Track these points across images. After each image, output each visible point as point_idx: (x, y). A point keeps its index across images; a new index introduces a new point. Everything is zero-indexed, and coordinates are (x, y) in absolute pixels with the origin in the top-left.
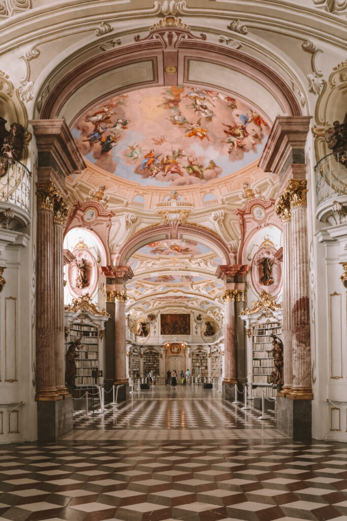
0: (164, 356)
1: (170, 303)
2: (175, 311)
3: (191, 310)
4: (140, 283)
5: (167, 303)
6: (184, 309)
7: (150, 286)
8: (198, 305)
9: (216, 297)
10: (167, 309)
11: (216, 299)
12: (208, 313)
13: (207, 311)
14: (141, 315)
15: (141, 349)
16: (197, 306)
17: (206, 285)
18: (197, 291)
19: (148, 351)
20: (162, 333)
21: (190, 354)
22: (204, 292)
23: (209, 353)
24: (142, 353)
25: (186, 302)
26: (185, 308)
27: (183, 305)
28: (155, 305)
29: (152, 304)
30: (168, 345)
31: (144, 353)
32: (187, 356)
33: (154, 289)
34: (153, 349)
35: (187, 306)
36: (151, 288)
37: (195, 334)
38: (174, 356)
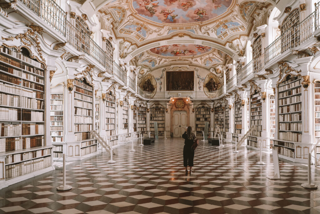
0: (169, 110)
1: (175, 60)
2: (180, 69)
3: (195, 67)
4: (142, 23)
5: (172, 61)
6: (188, 66)
7: (154, 28)
8: (202, 62)
9: (228, 42)
10: (172, 66)
11: (228, 44)
12: (211, 71)
13: (210, 68)
14: (148, 73)
15: (148, 103)
16: (201, 64)
17: (218, 26)
18: (206, 35)
19: (154, 106)
20: (167, 90)
21: (193, 109)
22: (213, 35)
23: (212, 107)
24: (148, 108)
25: (190, 59)
26: (190, 65)
27: (187, 62)
28: (161, 62)
29: (158, 61)
30: (173, 100)
31: (151, 108)
32: (191, 110)
33: (159, 33)
34: (159, 104)
35: (191, 63)
36: (155, 31)
37: (198, 90)
38: (179, 111)
